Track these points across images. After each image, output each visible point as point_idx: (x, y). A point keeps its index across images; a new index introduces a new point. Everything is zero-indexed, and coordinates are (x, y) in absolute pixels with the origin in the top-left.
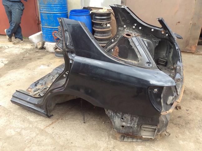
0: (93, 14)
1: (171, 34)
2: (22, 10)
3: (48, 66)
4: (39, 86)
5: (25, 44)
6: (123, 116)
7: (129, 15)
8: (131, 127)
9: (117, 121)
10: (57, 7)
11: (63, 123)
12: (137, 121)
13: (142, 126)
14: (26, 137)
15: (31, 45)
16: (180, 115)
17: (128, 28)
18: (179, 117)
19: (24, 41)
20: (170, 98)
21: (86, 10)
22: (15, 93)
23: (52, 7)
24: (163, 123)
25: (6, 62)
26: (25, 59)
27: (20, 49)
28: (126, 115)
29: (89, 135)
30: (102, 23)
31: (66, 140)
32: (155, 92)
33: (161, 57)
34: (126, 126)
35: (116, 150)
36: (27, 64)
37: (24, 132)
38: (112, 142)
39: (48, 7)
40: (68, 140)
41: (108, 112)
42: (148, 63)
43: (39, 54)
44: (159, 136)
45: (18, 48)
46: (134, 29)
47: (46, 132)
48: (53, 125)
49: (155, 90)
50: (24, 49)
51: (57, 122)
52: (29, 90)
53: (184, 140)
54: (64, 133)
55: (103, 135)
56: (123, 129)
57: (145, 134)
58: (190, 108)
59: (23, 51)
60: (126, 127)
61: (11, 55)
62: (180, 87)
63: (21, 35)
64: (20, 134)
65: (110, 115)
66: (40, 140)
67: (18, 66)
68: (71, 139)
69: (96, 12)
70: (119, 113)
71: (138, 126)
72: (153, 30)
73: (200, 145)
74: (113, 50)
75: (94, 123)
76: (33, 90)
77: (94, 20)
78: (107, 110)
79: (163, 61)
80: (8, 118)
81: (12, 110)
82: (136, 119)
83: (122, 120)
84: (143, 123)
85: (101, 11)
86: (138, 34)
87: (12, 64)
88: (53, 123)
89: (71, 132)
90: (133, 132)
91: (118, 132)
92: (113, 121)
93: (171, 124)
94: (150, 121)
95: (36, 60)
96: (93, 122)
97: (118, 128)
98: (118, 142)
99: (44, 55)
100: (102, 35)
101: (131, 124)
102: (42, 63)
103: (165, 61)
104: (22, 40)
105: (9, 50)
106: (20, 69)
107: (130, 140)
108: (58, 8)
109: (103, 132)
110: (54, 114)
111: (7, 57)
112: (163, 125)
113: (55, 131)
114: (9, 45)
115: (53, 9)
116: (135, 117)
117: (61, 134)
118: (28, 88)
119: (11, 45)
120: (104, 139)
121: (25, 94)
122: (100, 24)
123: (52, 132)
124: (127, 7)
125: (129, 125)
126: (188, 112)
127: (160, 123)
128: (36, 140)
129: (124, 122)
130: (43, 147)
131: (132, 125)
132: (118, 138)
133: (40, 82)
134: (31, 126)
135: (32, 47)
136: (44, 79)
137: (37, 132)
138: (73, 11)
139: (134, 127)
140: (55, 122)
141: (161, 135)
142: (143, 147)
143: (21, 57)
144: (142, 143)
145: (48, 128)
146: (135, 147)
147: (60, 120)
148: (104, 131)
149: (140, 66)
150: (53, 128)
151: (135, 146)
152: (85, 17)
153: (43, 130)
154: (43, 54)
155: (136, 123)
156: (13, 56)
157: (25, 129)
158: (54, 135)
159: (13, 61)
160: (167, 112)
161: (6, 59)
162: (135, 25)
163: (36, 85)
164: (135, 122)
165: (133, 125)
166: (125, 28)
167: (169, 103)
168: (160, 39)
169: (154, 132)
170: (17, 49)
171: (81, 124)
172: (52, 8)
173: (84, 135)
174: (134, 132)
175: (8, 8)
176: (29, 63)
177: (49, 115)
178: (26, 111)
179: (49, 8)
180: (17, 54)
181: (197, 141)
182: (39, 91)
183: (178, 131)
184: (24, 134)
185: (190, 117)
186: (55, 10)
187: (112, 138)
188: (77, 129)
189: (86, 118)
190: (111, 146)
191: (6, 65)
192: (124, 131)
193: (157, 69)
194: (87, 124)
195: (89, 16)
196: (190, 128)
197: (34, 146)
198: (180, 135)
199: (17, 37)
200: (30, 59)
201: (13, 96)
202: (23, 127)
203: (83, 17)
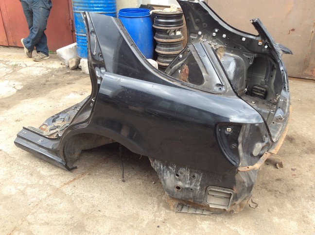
0: (155, 15)
1: (272, 46)
2: (49, 10)
3: (81, 95)
4: (59, 123)
5: (51, 62)
6: (177, 171)
7: (206, 14)
8: (191, 189)
9: (169, 179)
10: (99, 4)
11: (91, 179)
12: (200, 180)
13: (209, 189)
14: (33, 198)
15: (61, 63)
16: (280, 176)
17: (205, 36)
18: (278, 180)
19: (51, 57)
20: (258, 145)
21: (145, 8)
22: (21, 132)
23: (91, 3)
24: (243, 186)
25: (20, 88)
26: (48, 83)
27: (43, 69)
28: (182, 170)
29: (127, 200)
30: (167, 30)
31: (92, 206)
32: (227, 133)
33: (257, 83)
34: (184, 187)
35: (168, 225)
36: (50, 91)
37: (29, 191)
38: (162, 212)
39: (85, 3)
40: (93, 206)
41: (155, 164)
42: (218, 85)
43: (71, 77)
44: (238, 207)
45: (41, 67)
46: (214, 37)
47: (62, 192)
48: (75, 183)
49: (227, 129)
50: (49, 68)
51: (82, 178)
52: (43, 127)
53: (281, 216)
54: (90, 196)
55: (149, 201)
56: (179, 192)
57: (214, 202)
58: (299, 166)
59: (47, 71)
60: (182, 188)
61: (29, 77)
62: (280, 130)
63: (47, 48)
64: (23, 193)
65: (158, 168)
66: (52, 204)
67: (36, 93)
68: (99, 206)
69: (159, 13)
70: (171, 167)
71: (201, 189)
72: (244, 39)
73: (308, 225)
74: (179, 71)
75: (139, 182)
76: (49, 127)
77: (155, 25)
78: (154, 160)
79: (262, 91)
80: (9, 169)
81: (17, 157)
82: (199, 177)
83: (177, 177)
84: (210, 183)
85: (167, 11)
86: (220, 46)
87: (28, 91)
88: (74, 179)
89: (101, 194)
90: (195, 198)
91: (170, 197)
92: (163, 178)
93: (264, 190)
94: (220, 181)
95: (64, 86)
96: (137, 181)
97: (171, 189)
98: (173, 214)
99: (78, 79)
100: (168, 48)
101: (191, 184)
102: (72, 90)
103: (263, 91)
104: (48, 56)
105: (27, 69)
106: (39, 98)
107: (191, 211)
108: (101, 5)
109: (151, 196)
110: (78, 166)
111: (22, 80)
112: (243, 189)
113: (77, 191)
114: (27, 63)
115: (93, 7)
116: (198, 173)
117: (84, 197)
118: (41, 124)
119: (30, 62)
120: (150, 207)
121: (36, 133)
122: (165, 32)
123: (71, 193)
124: (204, 2)
125: (187, 186)
126: (295, 172)
127: (237, 184)
128: (46, 204)
129: (180, 180)
130: (54, 215)
131: (192, 187)
132: (172, 208)
133: (61, 116)
134: (41, 182)
135: (61, 66)
136: (68, 112)
137: (50, 192)
138: (123, 11)
139: (196, 189)
140: (79, 178)
141: (241, 205)
142: (212, 223)
143: (43, 81)
144: (211, 217)
145: (66, 186)
146: (199, 222)
147: (86, 176)
148: (153, 195)
149: (205, 90)
150: (75, 186)
151: (199, 220)
152: (142, 20)
153: (58, 189)
154: (76, 77)
155: (199, 183)
156: (31, 78)
157: (32, 186)
158: (73, 198)
159: (31, 85)
160: (250, 167)
161: (21, 83)
162: (216, 31)
163: (54, 121)
164: (196, 181)
165: (195, 185)
166: (200, 36)
167: (255, 153)
168: (256, 55)
169: (228, 200)
170: (39, 68)
171: (119, 183)
172: (91, 5)
173: (119, 200)
174: (197, 199)
175: (28, 5)
176: (54, 89)
177: (70, 167)
178: (37, 159)
179: (87, 5)
180: (37, 77)
181: (304, 220)
182: (57, 129)
183: (272, 202)
184: (29, 194)
185: (297, 181)
186: (96, 9)
187: (164, 206)
188: (111, 190)
189: (126, 175)
190: (159, 219)
191: (19, 91)
192: (180, 195)
193: (233, 95)
194: (127, 184)
195: (149, 18)
196: (294, 197)
197: (41, 213)
198: (275, 207)
199: (40, 50)
200: (57, 84)
201: (18, 136)
202: (30, 183)
203: (138, 19)
